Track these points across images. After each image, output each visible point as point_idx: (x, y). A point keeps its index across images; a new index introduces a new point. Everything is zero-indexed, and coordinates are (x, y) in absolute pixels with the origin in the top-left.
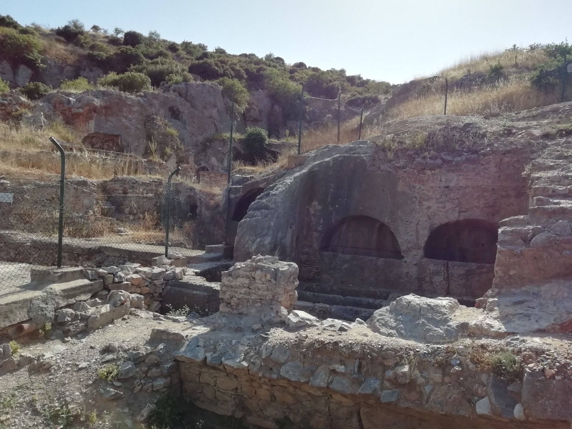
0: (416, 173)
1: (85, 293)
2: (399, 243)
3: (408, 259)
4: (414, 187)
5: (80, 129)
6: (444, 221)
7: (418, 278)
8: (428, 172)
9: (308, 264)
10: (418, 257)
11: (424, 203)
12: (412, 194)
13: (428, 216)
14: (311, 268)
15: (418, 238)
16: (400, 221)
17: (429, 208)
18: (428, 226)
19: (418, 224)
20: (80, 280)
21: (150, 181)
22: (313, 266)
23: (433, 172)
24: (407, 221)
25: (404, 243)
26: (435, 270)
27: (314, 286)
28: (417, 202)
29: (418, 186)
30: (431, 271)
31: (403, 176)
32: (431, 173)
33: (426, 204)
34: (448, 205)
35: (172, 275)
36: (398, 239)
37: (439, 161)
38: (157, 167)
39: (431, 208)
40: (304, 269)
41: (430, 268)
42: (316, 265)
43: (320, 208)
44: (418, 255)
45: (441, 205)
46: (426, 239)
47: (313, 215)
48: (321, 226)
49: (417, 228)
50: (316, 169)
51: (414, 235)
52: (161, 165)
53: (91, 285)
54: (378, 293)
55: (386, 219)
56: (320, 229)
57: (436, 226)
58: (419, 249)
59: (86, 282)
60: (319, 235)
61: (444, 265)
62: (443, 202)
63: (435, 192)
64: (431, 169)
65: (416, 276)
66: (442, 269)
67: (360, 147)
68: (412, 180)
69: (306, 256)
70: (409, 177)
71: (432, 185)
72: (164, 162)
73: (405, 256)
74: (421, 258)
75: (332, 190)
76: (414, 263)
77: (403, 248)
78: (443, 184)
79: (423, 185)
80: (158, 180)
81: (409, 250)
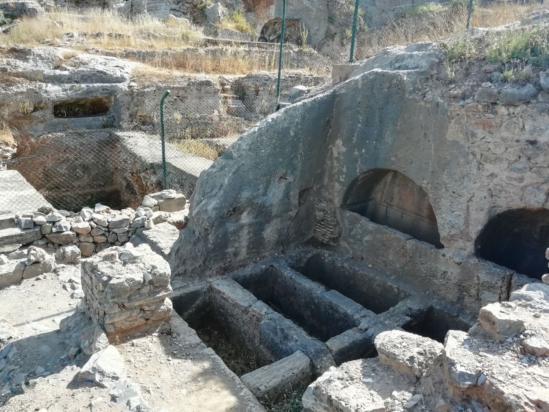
0: (481, 110)
1: (11, 243)
2: (438, 225)
3: (448, 252)
4: (473, 135)
5: (261, 16)
6: (517, 204)
7: (459, 285)
8: (502, 110)
9: (323, 225)
10: (465, 253)
11: (487, 166)
12: (469, 148)
13: (490, 189)
14: (325, 230)
15: (467, 223)
16: (444, 190)
17: (493, 175)
18: (487, 207)
19: (470, 200)
20: (10, 229)
21: (286, 77)
22: (328, 229)
23: (511, 110)
24: (453, 192)
25: (446, 226)
26: (488, 282)
27: (326, 255)
28: (475, 163)
29: (480, 133)
30: (481, 282)
31: (458, 113)
32: (506, 113)
33: (489, 168)
34: (530, 177)
35: (141, 222)
36: (437, 217)
37: (529, 88)
38: (306, 58)
39: (497, 176)
40: (319, 230)
41: (479, 275)
42: (332, 229)
43: (344, 149)
44: (465, 249)
45: (515, 175)
46: (480, 228)
47: (337, 159)
48: (344, 176)
49: (468, 207)
50: (344, 91)
51: (463, 216)
52: (311, 55)
53: (21, 235)
54: (396, 290)
55: (425, 182)
56: (343, 180)
57: (499, 211)
58: (468, 241)
59: (17, 231)
60: (340, 187)
61: (504, 278)
62: (519, 170)
63: (509, 149)
64: (509, 104)
65: (456, 281)
66: (500, 284)
67: (411, 56)
68: (473, 122)
69: (322, 213)
70: (468, 116)
71: (505, 134)
72: (315, 52)
73: (445, 246)
74: (469, 257)
75: (359, 125)
76: (456, 261)
77: (443, 233)
78: (527, 136)
79: (490, 132)
80: (296, 75)
81: (452, 238)
